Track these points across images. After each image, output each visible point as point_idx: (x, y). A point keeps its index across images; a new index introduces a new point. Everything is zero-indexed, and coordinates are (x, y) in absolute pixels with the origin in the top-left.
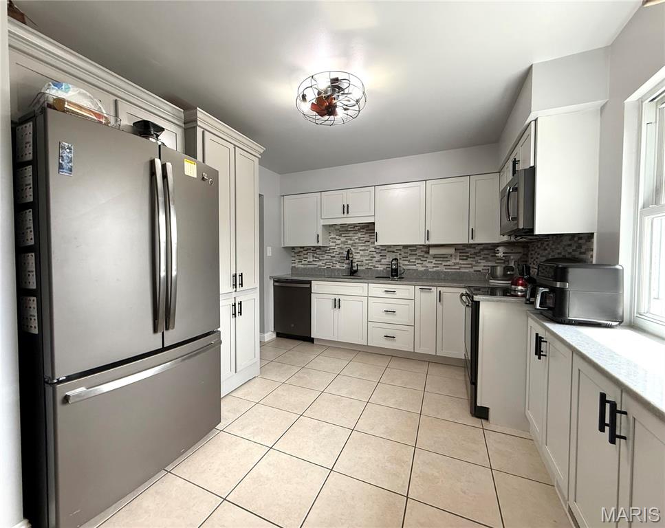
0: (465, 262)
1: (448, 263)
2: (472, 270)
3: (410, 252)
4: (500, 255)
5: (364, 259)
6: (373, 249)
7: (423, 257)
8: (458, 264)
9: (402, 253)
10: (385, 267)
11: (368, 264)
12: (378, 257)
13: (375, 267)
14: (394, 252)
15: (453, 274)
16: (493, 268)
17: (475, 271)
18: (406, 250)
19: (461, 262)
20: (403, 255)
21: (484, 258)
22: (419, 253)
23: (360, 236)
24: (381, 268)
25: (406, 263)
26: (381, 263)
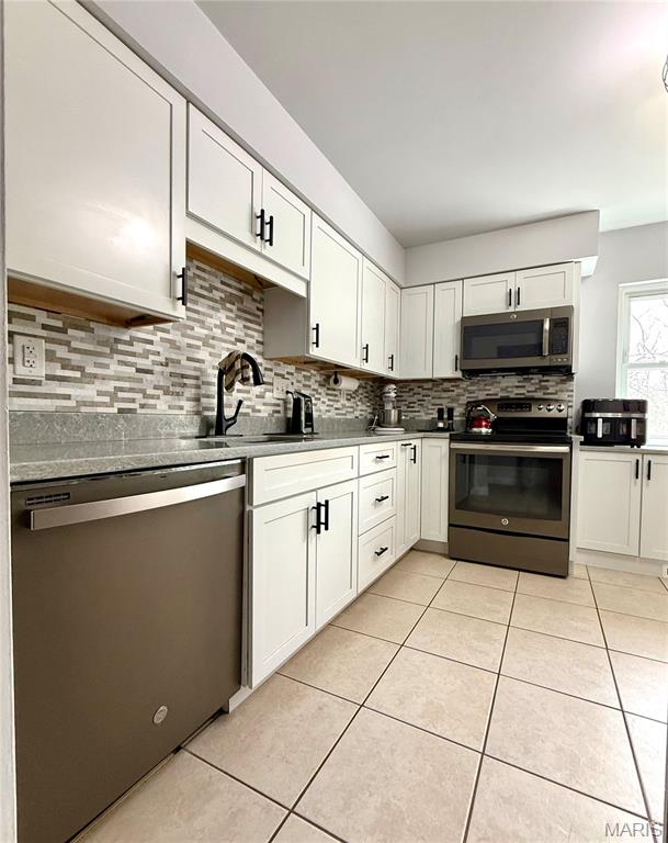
3: (303, 381)
8: (345, 406)
9: (295, 381)
10: (271, 410)
24: (265, 412)
26: (265, 401)
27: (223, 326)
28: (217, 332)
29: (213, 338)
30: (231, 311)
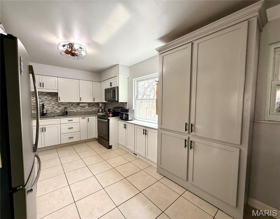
0: (90, 108)
1: (85, 109)
2: (92, 110)
3: (71, 105)
4: (100, 106)
5: (49, 108)
6: (54, 104)
7: (76, 106)
8: (88, 109)
9: (68, 105)
10: (60, 111)
11: (51, 110)
12: (56, 107)
13: (55, 111)
14: (64, 105)
15: (86, 112)
16: (99, 110)
17: (93, 111)
18: (70, 104)
19: (89, 108)
20: (68, 106)
21: (95, 107)
22: (74, 105)
23: (46, 97)
24: (58, 111)
25: (70, 109)
26: (58, 109)
27: (46, 99)
28: (45, 100)
29: (43, 101)
30: (48, 96)
